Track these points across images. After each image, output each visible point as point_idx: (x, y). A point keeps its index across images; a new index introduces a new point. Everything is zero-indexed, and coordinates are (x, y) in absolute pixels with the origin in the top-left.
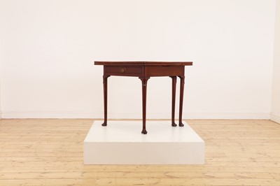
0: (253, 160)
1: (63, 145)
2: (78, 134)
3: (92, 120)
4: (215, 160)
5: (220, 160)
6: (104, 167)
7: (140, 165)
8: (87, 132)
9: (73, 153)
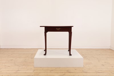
0: (103, 65)
1: (26, 59)
2: (32, 55)
3: (38, 49)
4: (87, 65)
5: (89, 65)
6: (42, 68)
7: (57, 68)
8: (35, 54)
9: (30, 62)
